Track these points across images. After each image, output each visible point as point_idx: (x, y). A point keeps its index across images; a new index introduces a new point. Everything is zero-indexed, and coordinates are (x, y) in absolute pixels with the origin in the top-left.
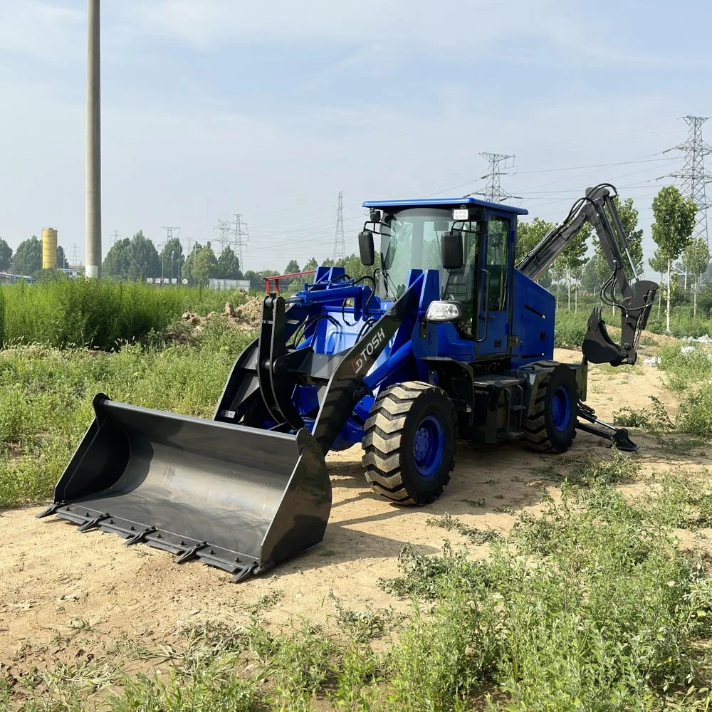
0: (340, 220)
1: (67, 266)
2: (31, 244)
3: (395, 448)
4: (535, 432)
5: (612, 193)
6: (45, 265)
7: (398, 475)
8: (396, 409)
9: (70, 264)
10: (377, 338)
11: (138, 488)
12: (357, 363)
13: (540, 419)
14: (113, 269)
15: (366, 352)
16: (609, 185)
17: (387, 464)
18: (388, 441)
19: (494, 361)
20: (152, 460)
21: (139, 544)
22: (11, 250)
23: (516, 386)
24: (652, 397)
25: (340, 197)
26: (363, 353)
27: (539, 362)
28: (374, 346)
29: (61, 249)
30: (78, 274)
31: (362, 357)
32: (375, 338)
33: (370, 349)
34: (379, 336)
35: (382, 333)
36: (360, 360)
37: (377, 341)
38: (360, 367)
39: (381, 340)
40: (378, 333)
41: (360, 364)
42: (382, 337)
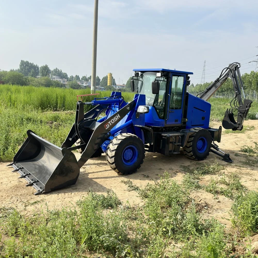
0: (204, 70)
1: (116, 85)
2: (106, 78)
3: (113, 155)
4: (189, 152)
5: (239, 66)
6: (108, 85)
7: (114, 164)
8: (116, 142)
9: (117, 84)
10: (116, 117)
11: (40, 160)
12: (107, 126)
13: (190, 148)
14: (128, 86)
15: (111, 122)
16: (237, 63)
17: (111, 160)
18: (112, 153)
19: (176, 127)
20: (45, 152)
21: (23, 178)
22: (100, 80)
23: (179, 136)
24: (255, 142)
25: (205, 62)
26: (109, 122)
27: (195, 128)
28: (115, 120)
29: (114, 79)
30: (118, 87)
31: (109, 124)
32: (115, 117)
33: (113, 121)
34: (117, 117)
35: (119, 116)
36: (108, 125)
37: (116, 118)
38: (108, 127)
39: (118, 118)
40: (117, 116)
41: (108, 126)
42: (119, 117)
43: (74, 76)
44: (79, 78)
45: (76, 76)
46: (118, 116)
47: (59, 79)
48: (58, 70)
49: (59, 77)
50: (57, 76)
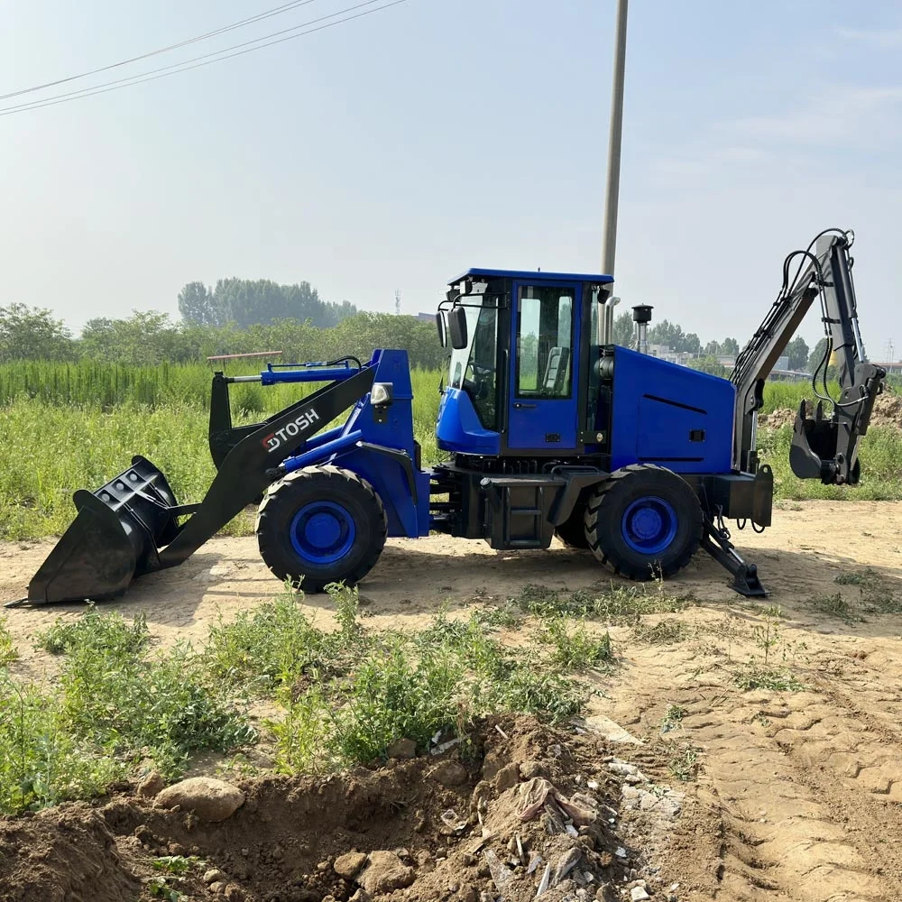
4: (594, 548)
10: (305, 416)
12: (270, 441)
13: (593, 531)
15: (285, 432)
26: (280, 432)
31: (279, 437)
32: (300, 418)
33: (292, 429)
34: (309, 417)
35: (314, 414)
36: (275, 439)
37: (305, 421)
38: (276, 447)
39: (312, 421)
40: (306, 414)
41: (275, 443)
42: (313, 418)
43: (721, 342)
44: (737, 348)
45: (728, 340)
46: (310, 414)
47: (669, 355)
48: (671, 326)
49: (671, 348)
50: (664, 344)
